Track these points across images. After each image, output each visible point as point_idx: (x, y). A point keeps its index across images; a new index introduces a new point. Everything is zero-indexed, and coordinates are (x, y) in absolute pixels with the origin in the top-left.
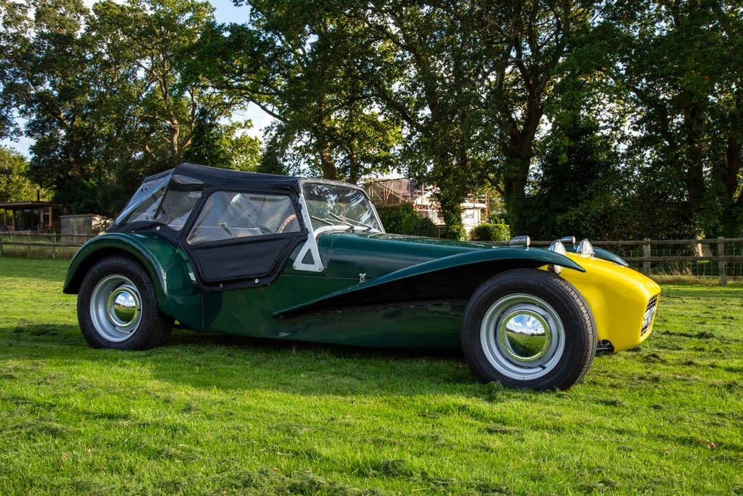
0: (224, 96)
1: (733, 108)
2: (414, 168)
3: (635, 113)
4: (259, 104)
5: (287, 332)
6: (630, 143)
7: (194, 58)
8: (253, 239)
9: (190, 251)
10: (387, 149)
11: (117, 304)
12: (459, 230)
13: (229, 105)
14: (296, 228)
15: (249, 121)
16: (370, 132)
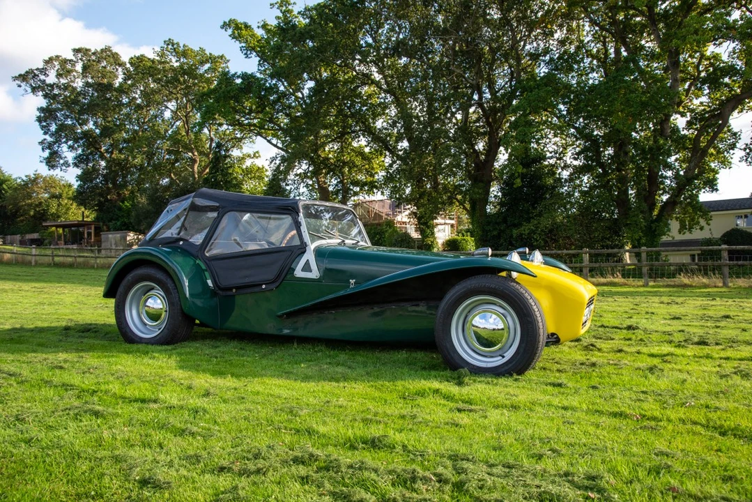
0: (237, 132)
1: (651, 142)
2: (395, 190)
3: (575, 146)
4: (265, 138)
5: (289, 329)
6: (571, 170)
7: (212, 101)
8: (261, 251)
9: (208, 262)
10: (372, 175)
11: (148, 306)
12: (432, 242)
13: (240, 140)
14: (297, 242)
15: (257, 152)
16: (358, 161)
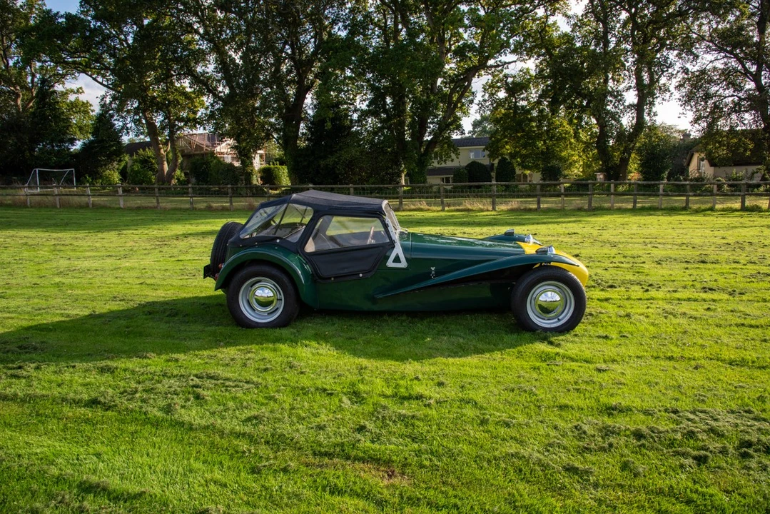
0: (59, 68)
2: (217, 126)
4: (91, 76)
7: (34, 38)
9: (307, 257)
10: (195, 113)
11: (257, 296)
12: (252, 170)
13: (63, 76)
15: (81, 88)
16: (182, 99)
